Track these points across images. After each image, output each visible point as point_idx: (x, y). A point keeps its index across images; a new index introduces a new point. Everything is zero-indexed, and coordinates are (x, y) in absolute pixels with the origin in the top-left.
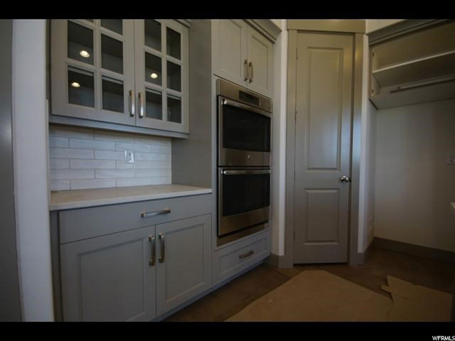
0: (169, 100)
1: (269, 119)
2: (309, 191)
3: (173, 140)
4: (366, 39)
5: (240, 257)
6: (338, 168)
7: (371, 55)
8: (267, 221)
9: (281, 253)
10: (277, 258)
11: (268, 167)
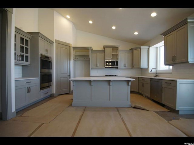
0: (26, 56)
1: (51, 62)
2: (61, 78)
3: (22, 65)
4: (72, 48)
5: (45, 94)
6: (67, 73)
7: (73, 51)
8: (51, 86)
9: (55, 93)
10: (54, 94)
11: (51, 73)
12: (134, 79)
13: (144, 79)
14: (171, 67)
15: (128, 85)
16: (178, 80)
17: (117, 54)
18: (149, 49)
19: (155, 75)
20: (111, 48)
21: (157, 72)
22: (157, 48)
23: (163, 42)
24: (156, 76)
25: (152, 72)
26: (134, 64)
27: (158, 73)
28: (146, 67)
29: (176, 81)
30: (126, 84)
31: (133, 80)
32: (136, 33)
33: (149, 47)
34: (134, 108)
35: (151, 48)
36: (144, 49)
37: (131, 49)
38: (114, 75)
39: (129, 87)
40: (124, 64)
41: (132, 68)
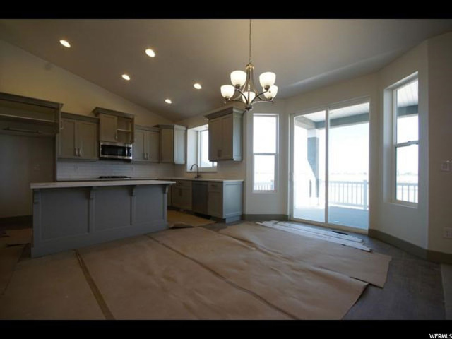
12: (175, 182)
13: (180, 182)
14: (215, 164)
15: (164, 192)
16: (224, 181)
17: (130, 131)
18: (186, 131)
19: (196, 175)
20: (116, 118)
21: (199, 171)
22: (197, 132)
23: (207, 125)
24: (198, 177)
25: (193, 170)
26: (164, 154)
27: (201, 172)
28: (183, 162)
29: (222, 182)
30: (159, 190)
31: (174, 184)
32: (168, 101)
33: (187, 128)
34: (173, 228)
35: (189, 131)
36: (179, 130)
37: (157, 126)
38: (122, 177)
39: (166, 195)
40: (144, 154)
41: (159, 163)
